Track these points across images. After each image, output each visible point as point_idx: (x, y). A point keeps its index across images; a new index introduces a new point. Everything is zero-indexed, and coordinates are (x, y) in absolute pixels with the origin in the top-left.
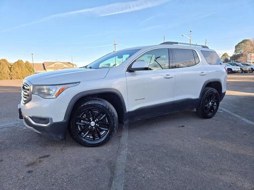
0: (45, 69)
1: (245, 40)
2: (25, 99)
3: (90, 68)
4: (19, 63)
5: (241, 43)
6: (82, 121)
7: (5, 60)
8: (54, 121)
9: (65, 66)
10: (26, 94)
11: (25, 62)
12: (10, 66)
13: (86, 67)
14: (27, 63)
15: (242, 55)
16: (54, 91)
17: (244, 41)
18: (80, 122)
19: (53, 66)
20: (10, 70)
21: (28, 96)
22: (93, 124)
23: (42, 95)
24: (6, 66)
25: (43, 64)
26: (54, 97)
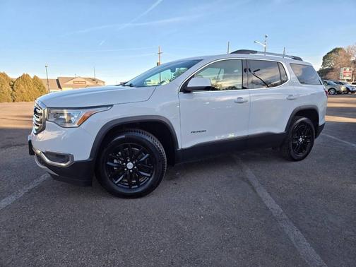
0: (60, 87)
1: (336, 49)
2: (37, 128)
3: (131, 86)
4: (24, 78)
5: (331, 52)
6: (115, 161)
7: (4, 75)
8: (76, 159)
9: (88, 83)
10: (38, 120)
11: (32, 77)
12: (12, 83)
13: (124, 84)
14: (35, 78)
15: (332, 69)
16: (76, 117)
17: (335, 51)
18: (113, 162)
19: (71, 82)
20: (12, 88)
21: (40, 122)
22: (130, 165)
23: (59, 123)
24: (6, 82)
25: (57, 80)
26: (76, 125)
